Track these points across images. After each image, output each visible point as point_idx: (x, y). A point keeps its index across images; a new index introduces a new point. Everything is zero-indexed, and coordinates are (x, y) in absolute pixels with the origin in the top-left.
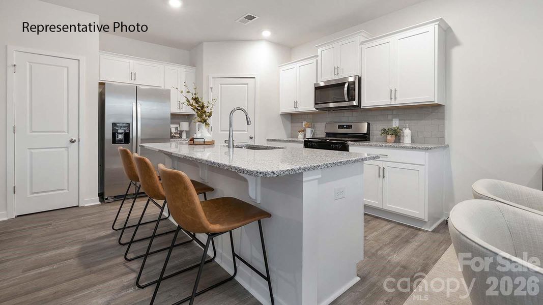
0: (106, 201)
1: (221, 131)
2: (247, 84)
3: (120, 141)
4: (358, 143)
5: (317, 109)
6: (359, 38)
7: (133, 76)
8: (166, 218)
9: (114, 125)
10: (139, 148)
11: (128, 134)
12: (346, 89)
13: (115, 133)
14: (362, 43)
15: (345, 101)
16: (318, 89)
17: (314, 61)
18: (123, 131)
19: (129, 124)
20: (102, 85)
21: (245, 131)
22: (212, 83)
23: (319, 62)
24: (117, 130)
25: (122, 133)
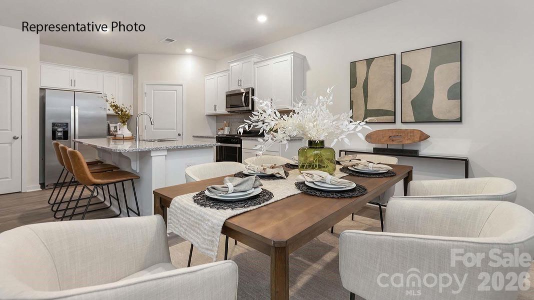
0: (46, 188)
1: (154, 129)
2: (176, 90)
3: (60, 138)
4: (250, 138)
5: (229, 112)
6: (255, 59)
7: (73, 82)
8: (95, 197)
9: (54, 125)
10: (77, 144)
11: (67, 131)
12: (243, 97)
13: (55, 131)
14: (255, 63)
15: (243, 106)
16: (227, 96)
17: (227, 74)
18: (62, 130)
19: (67, 124)
20: (42, 90)
21: (174, 129)
22: (146, 89)
23: (230, 74)
24: (57, 129)
25: (61, 131)
